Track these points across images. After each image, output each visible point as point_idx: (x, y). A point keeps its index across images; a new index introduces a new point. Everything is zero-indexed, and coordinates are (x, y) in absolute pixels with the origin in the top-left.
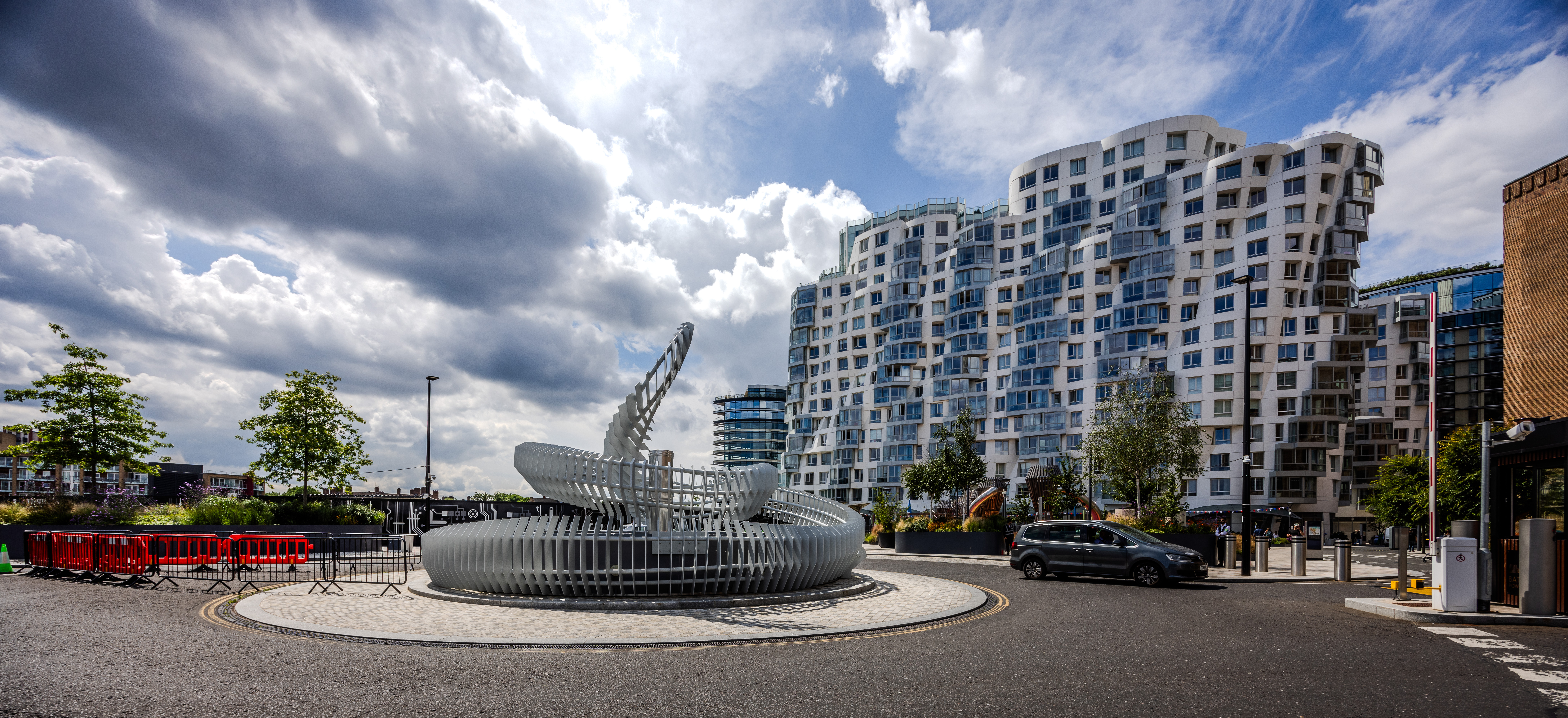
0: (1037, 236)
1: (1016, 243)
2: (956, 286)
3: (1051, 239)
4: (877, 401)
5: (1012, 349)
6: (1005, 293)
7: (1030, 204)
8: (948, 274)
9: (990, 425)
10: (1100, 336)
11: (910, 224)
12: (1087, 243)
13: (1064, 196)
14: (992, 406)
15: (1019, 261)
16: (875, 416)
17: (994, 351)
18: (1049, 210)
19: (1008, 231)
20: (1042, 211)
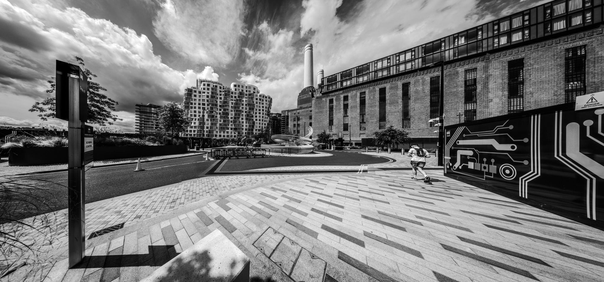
0: (237, 95)
1: (234, 95)
2: (224, 99)
3: (239, 97)
4: (208, 117)
5: (233, 113)
6: (232, 103)
7: (236, 90)
8: (222, 97)
9: (230, 125)
10: (246, 114)
11: (215, 84)
12: (244, 99)
13: (241, 91)
14: (230, 122)
15: (234, 99)
16: (207, 120)
17: (230, 113)
18: (239, 92)
19: (232, 93)
20: (237, 92)
